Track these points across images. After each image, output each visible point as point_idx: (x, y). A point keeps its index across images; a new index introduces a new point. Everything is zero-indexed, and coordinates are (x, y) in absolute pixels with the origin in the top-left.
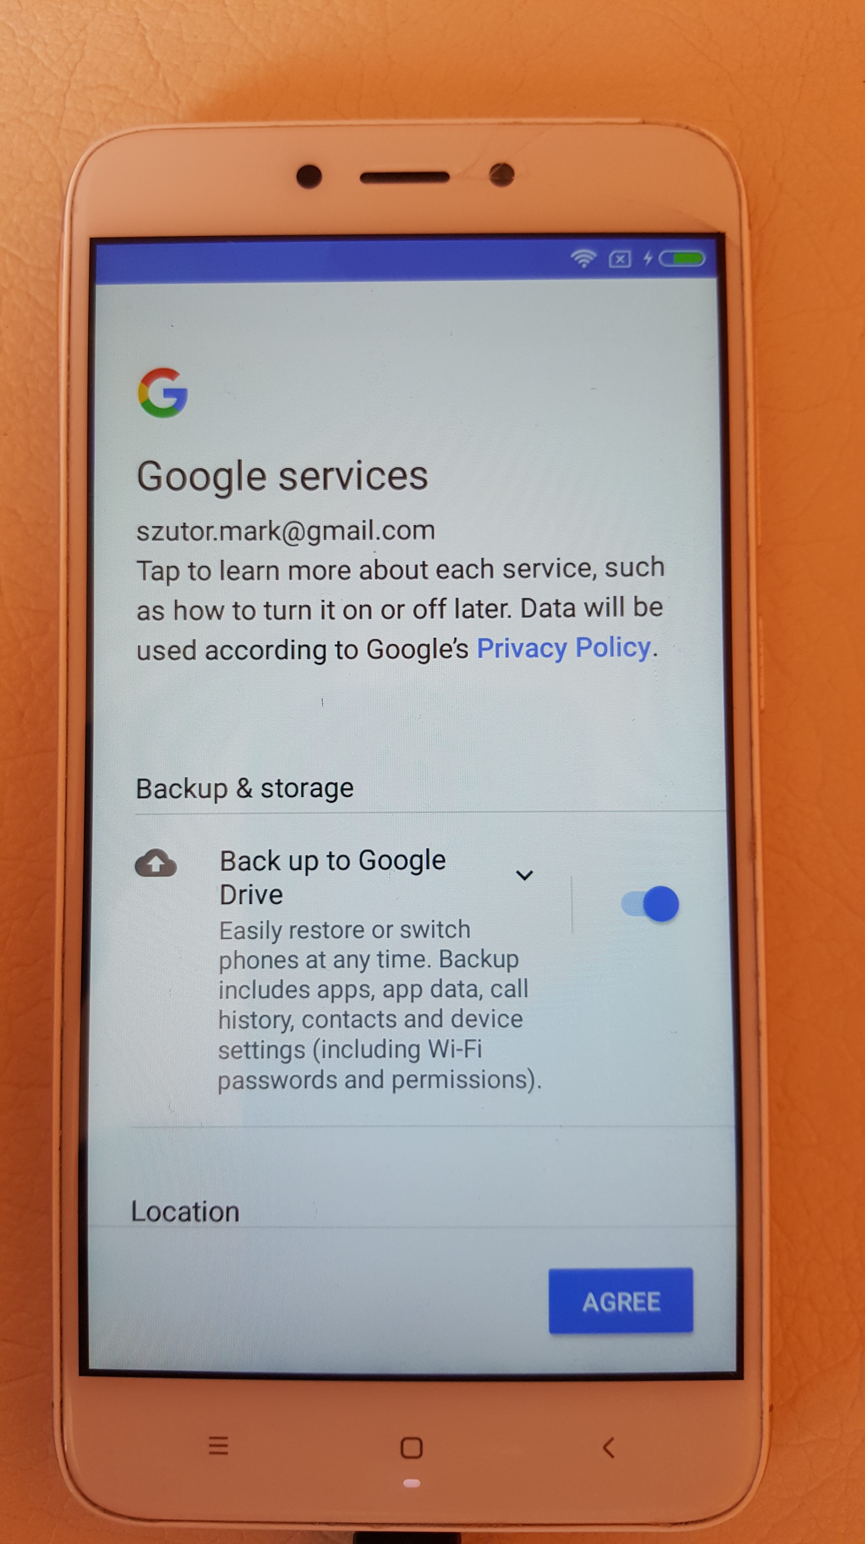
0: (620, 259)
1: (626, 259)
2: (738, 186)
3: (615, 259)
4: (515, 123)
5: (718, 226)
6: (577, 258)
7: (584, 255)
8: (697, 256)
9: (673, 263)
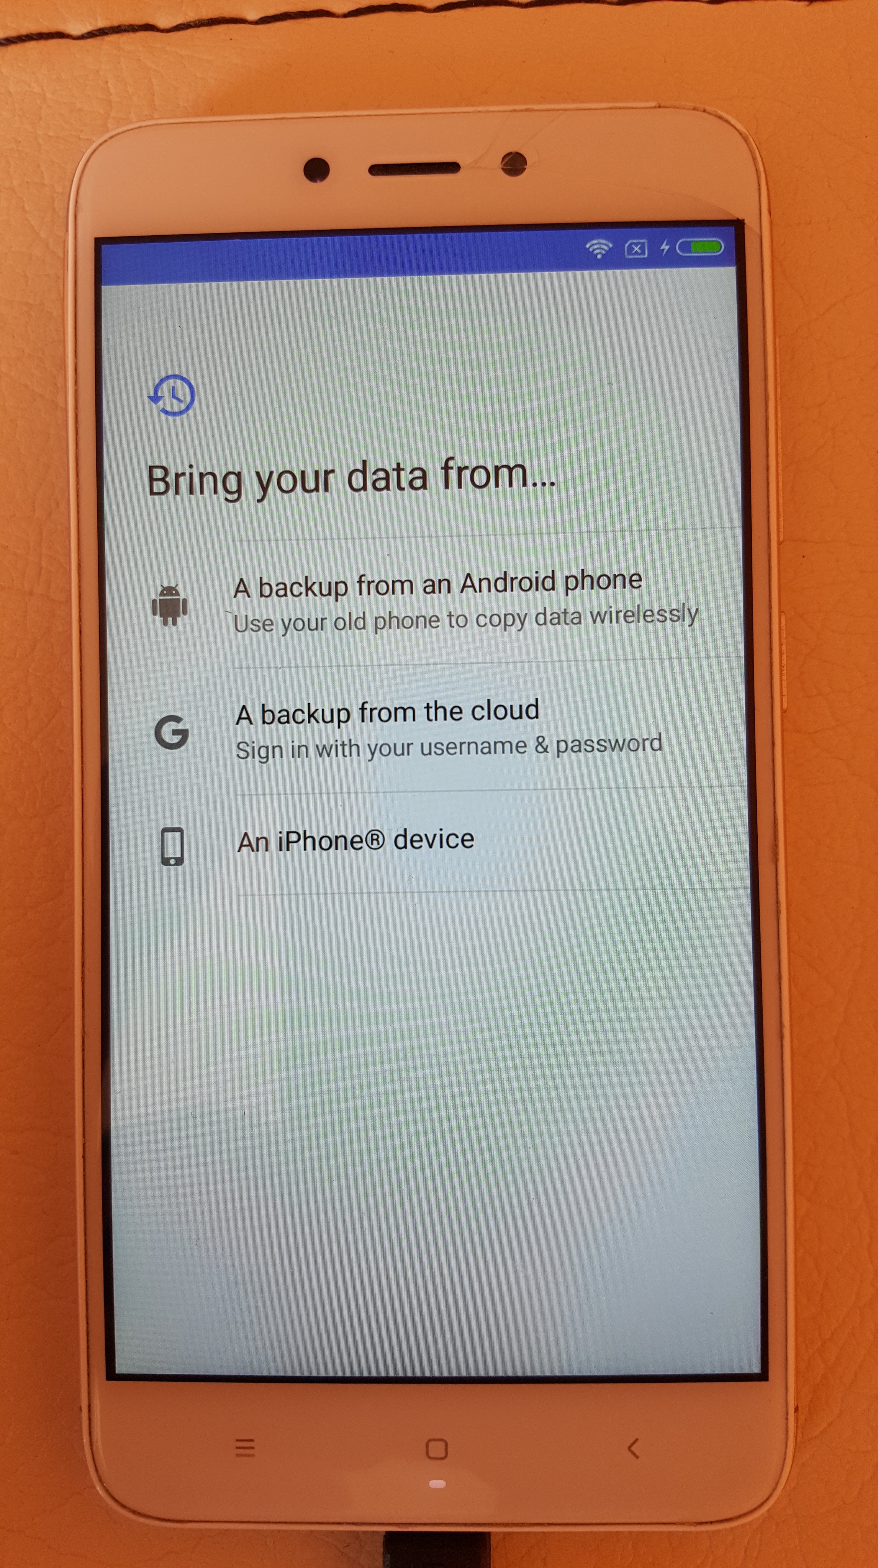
0: (637, 249)
1: (642, 248)
2: (758, 173)
3: (630, 249)
4: (527, 110)
5: (736, 213)
6: (591, 249)
7: (599, 245)
8: (714, 244)
9: (690, 251)
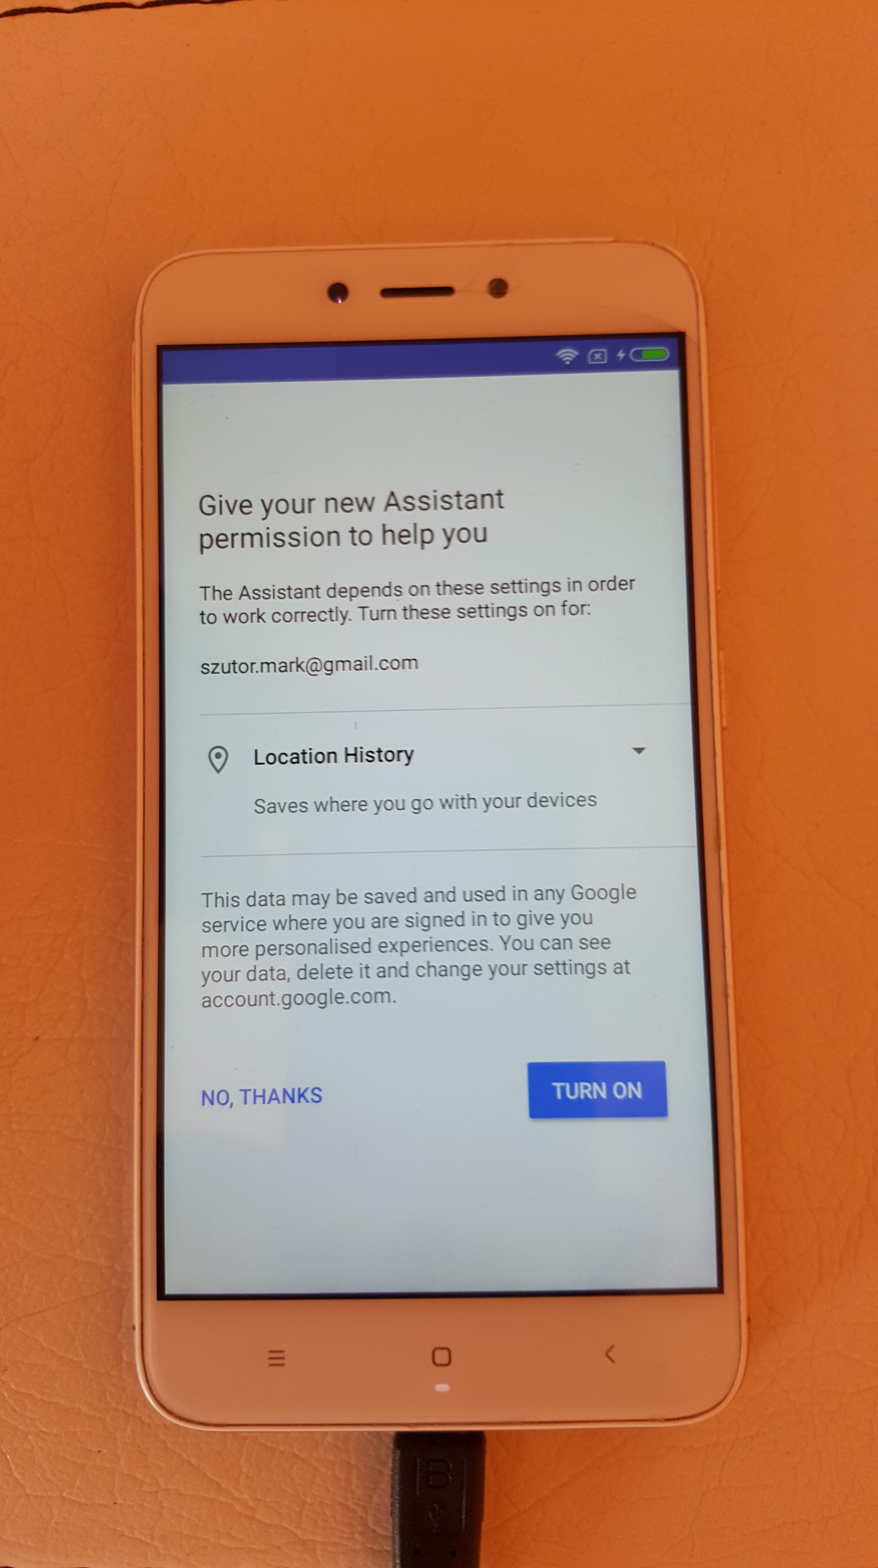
0: (598, 356)
1: (602, 356)
2: (696, 292)
3: (593, 356)
4: (508, 245)
5: (679, 327)
6: (562, 356)
7: (567, 354)
8: (661, 352)
9: (642, 359)
